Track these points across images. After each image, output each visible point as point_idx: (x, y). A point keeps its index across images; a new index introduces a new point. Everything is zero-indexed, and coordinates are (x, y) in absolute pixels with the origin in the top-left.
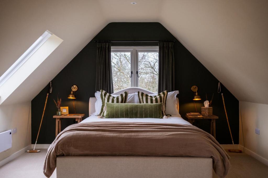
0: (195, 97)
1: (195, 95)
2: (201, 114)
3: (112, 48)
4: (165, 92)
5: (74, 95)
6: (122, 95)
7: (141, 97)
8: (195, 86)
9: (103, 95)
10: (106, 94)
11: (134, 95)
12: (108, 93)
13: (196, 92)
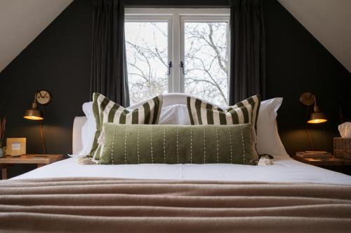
0: (313, 115)
1: (313, 112)
2: (332, 154)
3: (129, 12)
4: (255, 98)
5: (37, 112)
6: (146, 105)
7: (194, 110)
8: (308, 94)
9: (99, 104)
10: (108, 102)
11: (177, 109)
12: (111, 102)
13: (313, 105)
